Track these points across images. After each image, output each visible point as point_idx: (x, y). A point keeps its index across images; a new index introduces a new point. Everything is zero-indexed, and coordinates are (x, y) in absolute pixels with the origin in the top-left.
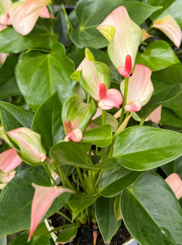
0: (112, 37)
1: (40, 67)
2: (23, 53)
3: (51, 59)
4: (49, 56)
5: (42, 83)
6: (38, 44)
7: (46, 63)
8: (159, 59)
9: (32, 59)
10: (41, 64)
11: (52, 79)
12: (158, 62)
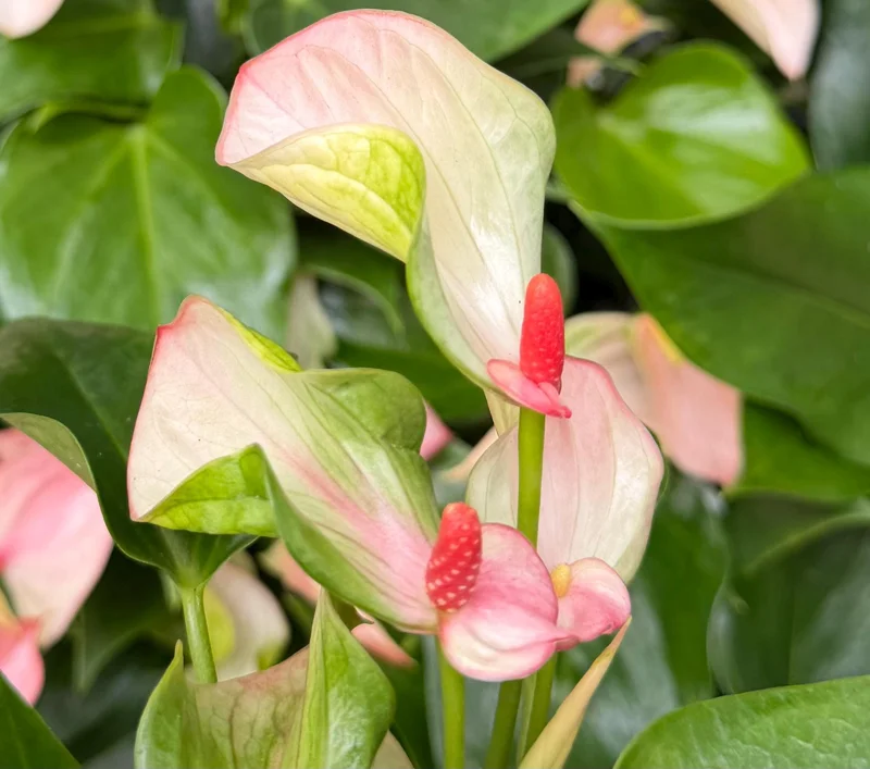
0: (410, 227)
1: (98, 197)
2: (16, 125)
3: (151, 152)
4: (139, 138)
5: (113, 275)
6: (84, 80)
7: (123, 174)
8: (696, 142)
9: (59, 155)
10: (100, 177)
11: (161, 258)
12: (691, 155)
